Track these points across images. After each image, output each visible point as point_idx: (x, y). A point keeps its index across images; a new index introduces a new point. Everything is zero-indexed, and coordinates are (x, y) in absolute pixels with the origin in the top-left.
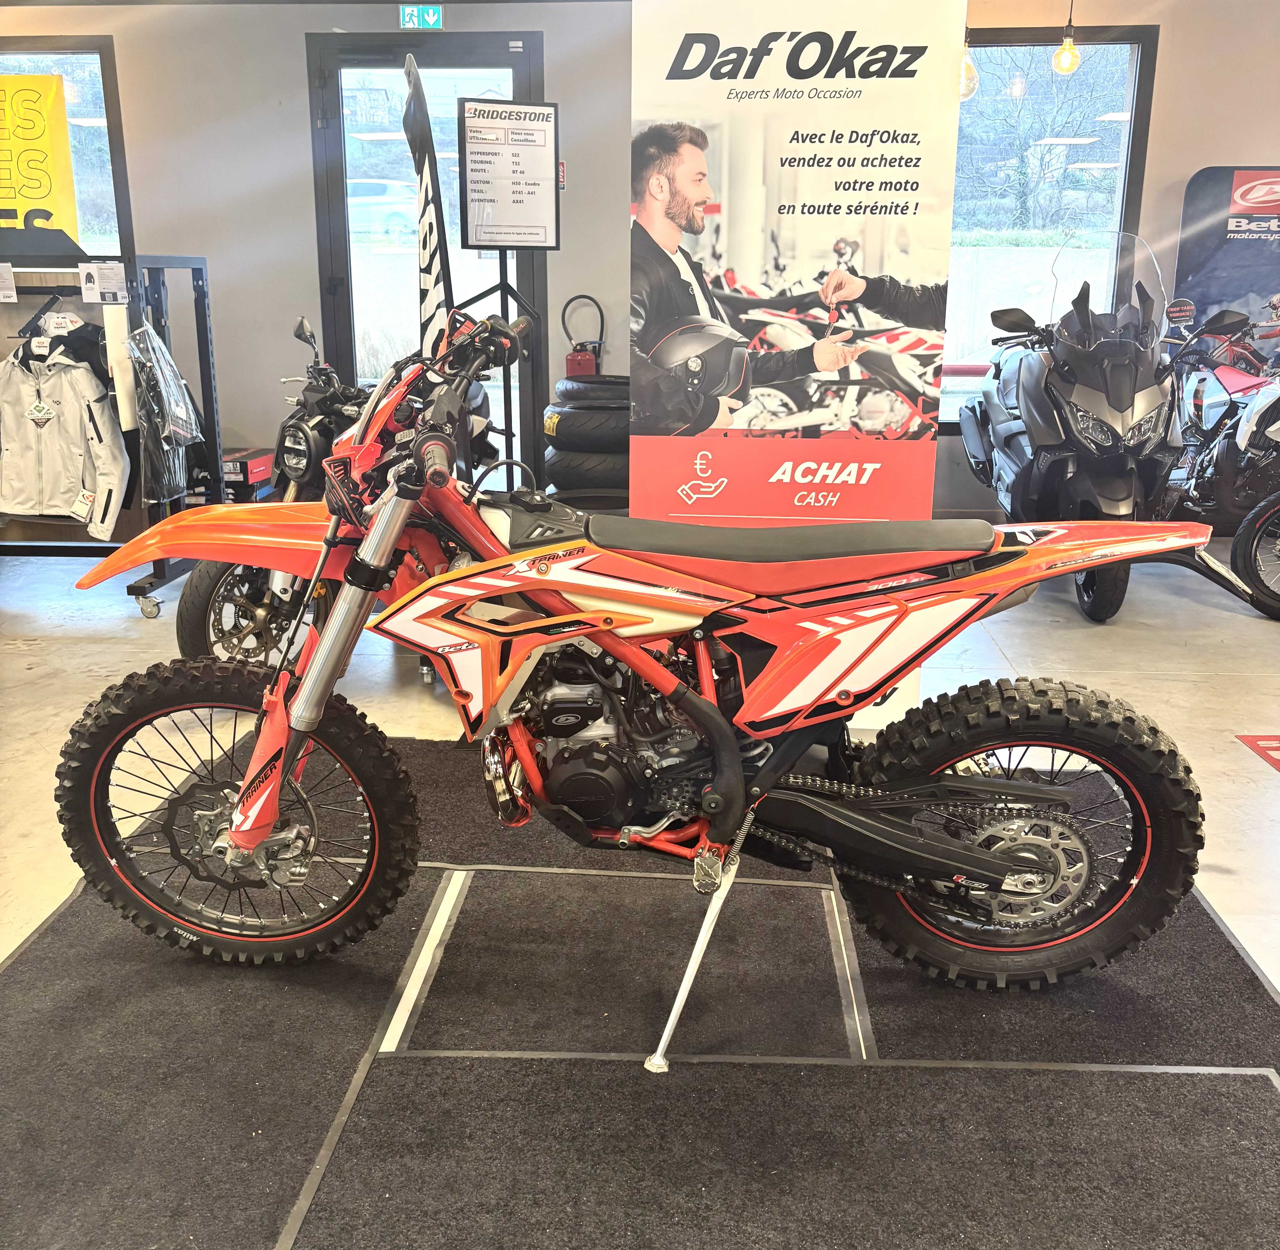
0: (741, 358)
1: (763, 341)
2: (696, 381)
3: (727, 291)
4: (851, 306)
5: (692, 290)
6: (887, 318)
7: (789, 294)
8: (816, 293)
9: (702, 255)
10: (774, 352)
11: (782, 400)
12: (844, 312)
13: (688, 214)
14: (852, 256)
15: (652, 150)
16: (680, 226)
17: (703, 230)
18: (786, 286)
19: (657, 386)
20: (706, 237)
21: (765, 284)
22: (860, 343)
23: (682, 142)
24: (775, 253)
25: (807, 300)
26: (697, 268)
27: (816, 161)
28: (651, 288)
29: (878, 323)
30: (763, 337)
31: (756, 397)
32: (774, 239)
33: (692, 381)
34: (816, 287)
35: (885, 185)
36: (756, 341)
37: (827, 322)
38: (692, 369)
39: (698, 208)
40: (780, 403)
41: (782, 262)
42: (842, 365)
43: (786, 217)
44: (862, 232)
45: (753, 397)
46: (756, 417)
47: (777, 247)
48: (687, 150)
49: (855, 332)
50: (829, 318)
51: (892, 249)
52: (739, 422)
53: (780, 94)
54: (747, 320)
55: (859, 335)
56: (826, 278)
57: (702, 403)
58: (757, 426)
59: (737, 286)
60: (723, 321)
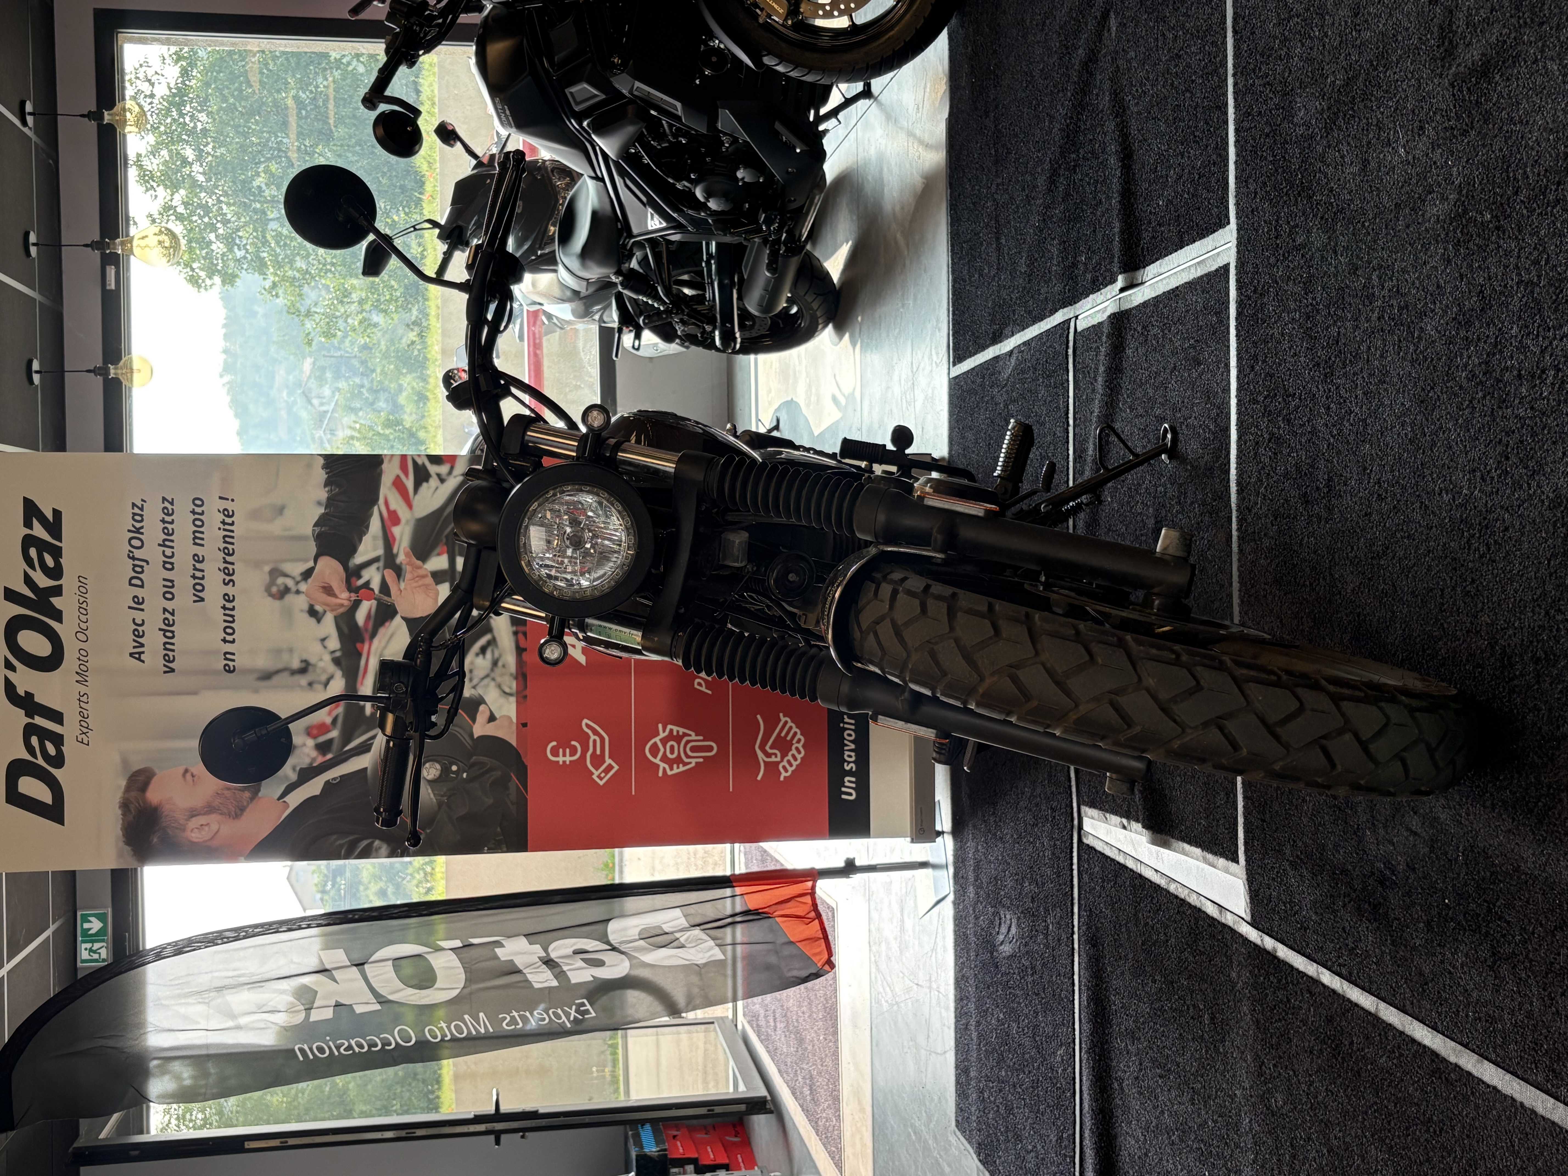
3: (334, 734)
5: (334, 779)
6: (367, 527)
7: (338, 654)
8: (336, 618)
9: (289, 768)
11: (477, 655)
12: (360, 582)
14: (286, 575)
15: (155, 840)
16: (252, 799)
18: (327, 658)
19: (461, 818)
21: (326, 682)
22: (401, 558)
23: (145, 801)
24: (286, 674)
25: (346, 630)
27: (168, 629)
28: (333, 833)
29: (374, 538)
32: (266, 676)
35: (197, 540)
37: (374, 603)
40: (481, 656)
41: (296, 664)
42: (430, 580)
43: (240, 661)
44: (257, 565)
46: (499, 686)
47: (277, 672)
48: (154, 795)
49: (385, 567)
50: (369, 600)
51: (277, 527)
53: (82, 677)
55: (389, 560)
56: (318, 608)
57: (482, 759)
58: (512, 685)
59: (329, 720)
60: (374, 737)
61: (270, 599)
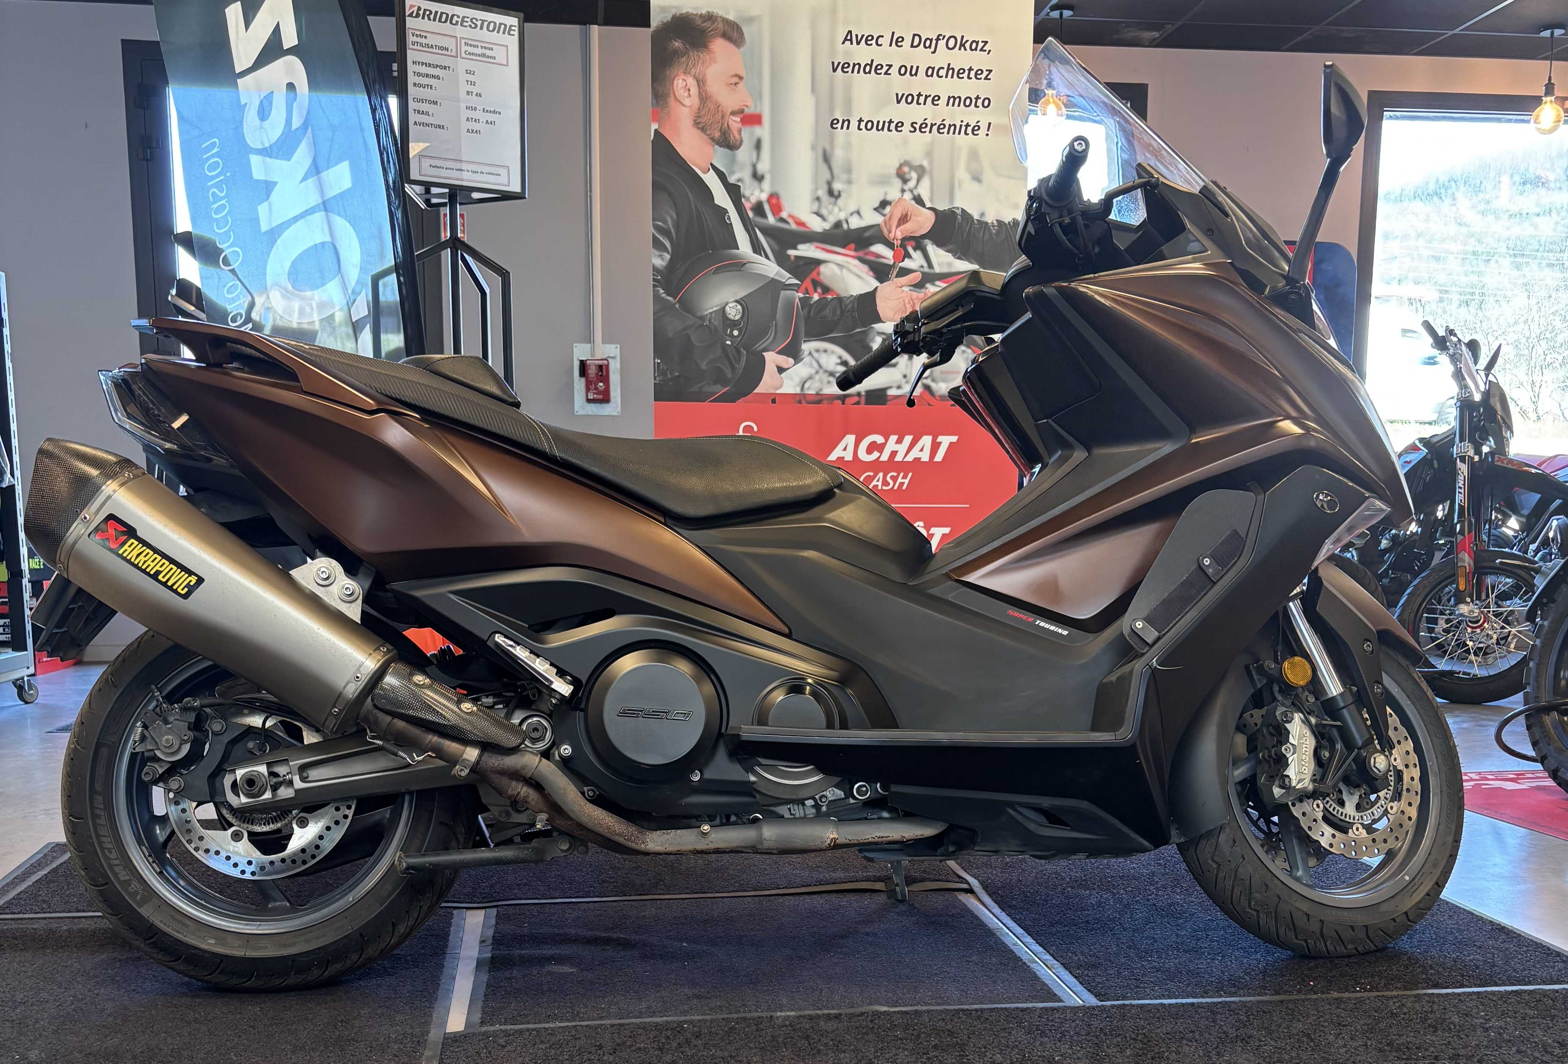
0: (790, 303)
1: (816, 284)
2: (736, 333)
3: (771, 220)
4: (918, 243)
5: (729, 218)
6: (959, 258)
7: (845, 226)
8: (879, 225)
9: (740, 175)
10: (830, 297)
11: (840, 357)
12: (910, 250)
13: (723, 124)
14: (918, 181)
15: (676, 44)
16: (713, 139)
17: (741, 144)
18: (842, 216)
19: (688, 338)
20: (744, 154)
21: (818, 214)
22: (930, 288)
23: (714, 36)
24: (828, 176)
25: (867, 234)
26: (734, 191)
27: (873, 68)
28: (678, 215)
29: (950, 264)
30: (817, 279)
31: (810, 354)
32: (827, 159)
33: (731, 332)
34: (877, 219)
35: (953, 100)
36: (808, 283)
37: (891, 262)
38: (731, 317)
39: (734, 118)
40: (839, 361)
41: (837, 186)
43: (840, 134)
44: (929, 154)
45: (806, 353)
46: (810, 378)
47: (830, 168)
48: (719, 46)
49: (923, 274)
50: (893, 257)
51: (962, 174)
52: (789, 385)
54: (797, 257)
56: (888, 209)
57: (744, 359)
58: (811, 389)
59: (784, 215)
60: (767, 257)
61: (898, 165)
